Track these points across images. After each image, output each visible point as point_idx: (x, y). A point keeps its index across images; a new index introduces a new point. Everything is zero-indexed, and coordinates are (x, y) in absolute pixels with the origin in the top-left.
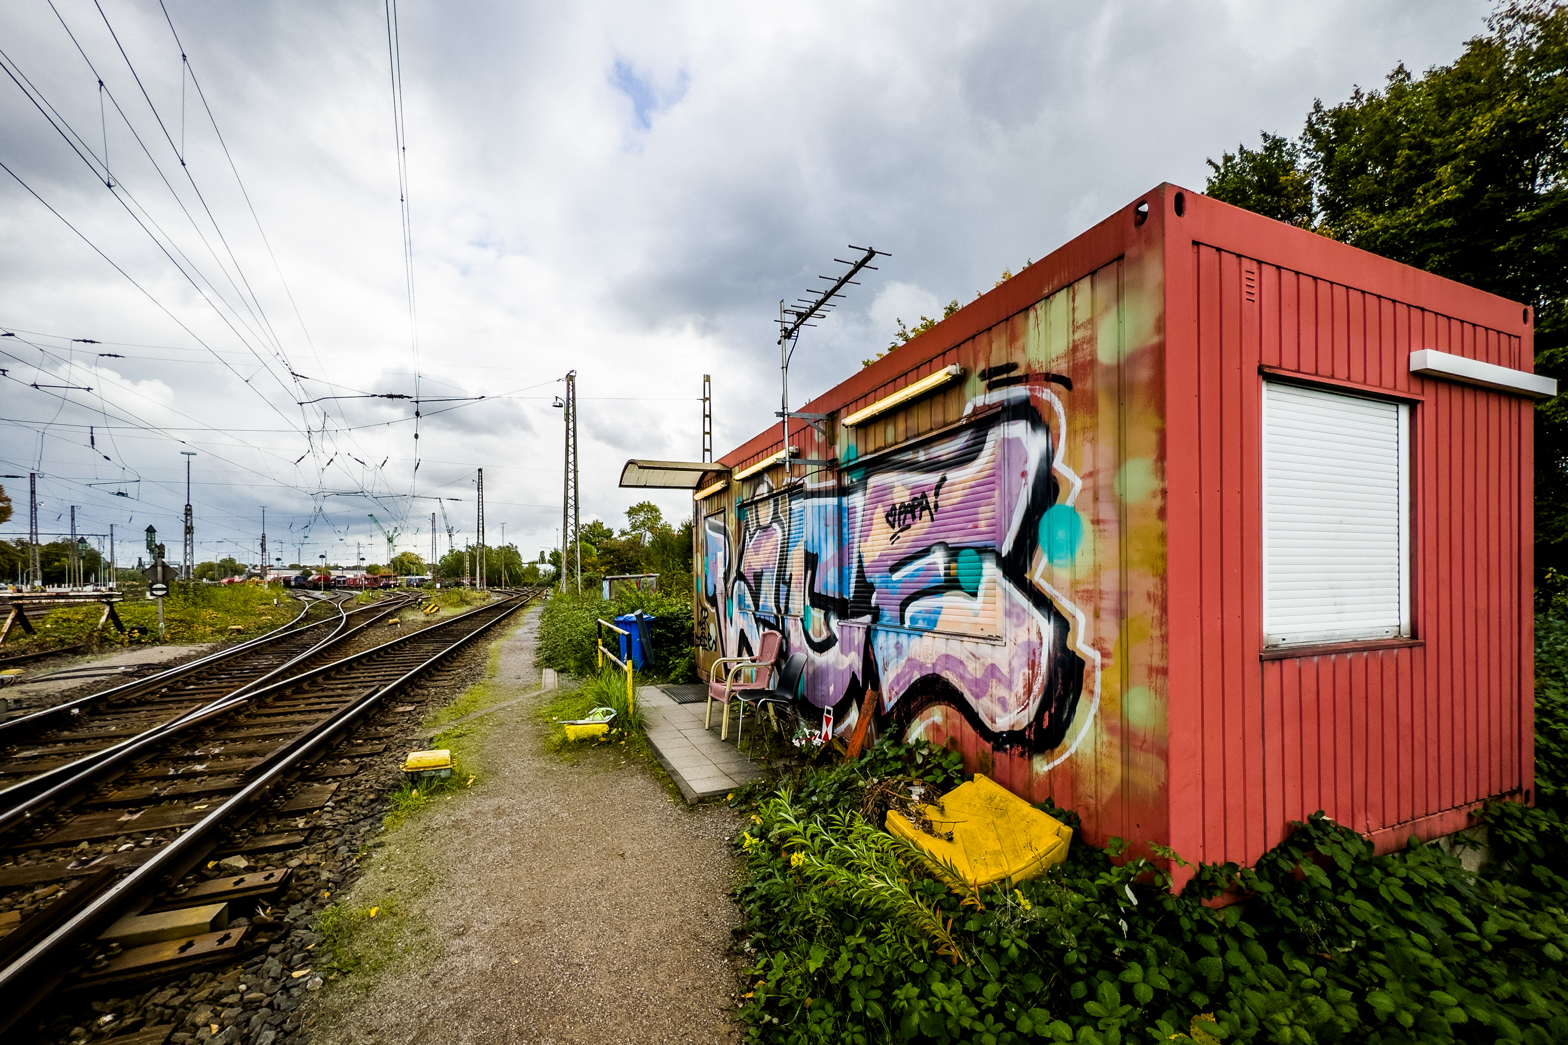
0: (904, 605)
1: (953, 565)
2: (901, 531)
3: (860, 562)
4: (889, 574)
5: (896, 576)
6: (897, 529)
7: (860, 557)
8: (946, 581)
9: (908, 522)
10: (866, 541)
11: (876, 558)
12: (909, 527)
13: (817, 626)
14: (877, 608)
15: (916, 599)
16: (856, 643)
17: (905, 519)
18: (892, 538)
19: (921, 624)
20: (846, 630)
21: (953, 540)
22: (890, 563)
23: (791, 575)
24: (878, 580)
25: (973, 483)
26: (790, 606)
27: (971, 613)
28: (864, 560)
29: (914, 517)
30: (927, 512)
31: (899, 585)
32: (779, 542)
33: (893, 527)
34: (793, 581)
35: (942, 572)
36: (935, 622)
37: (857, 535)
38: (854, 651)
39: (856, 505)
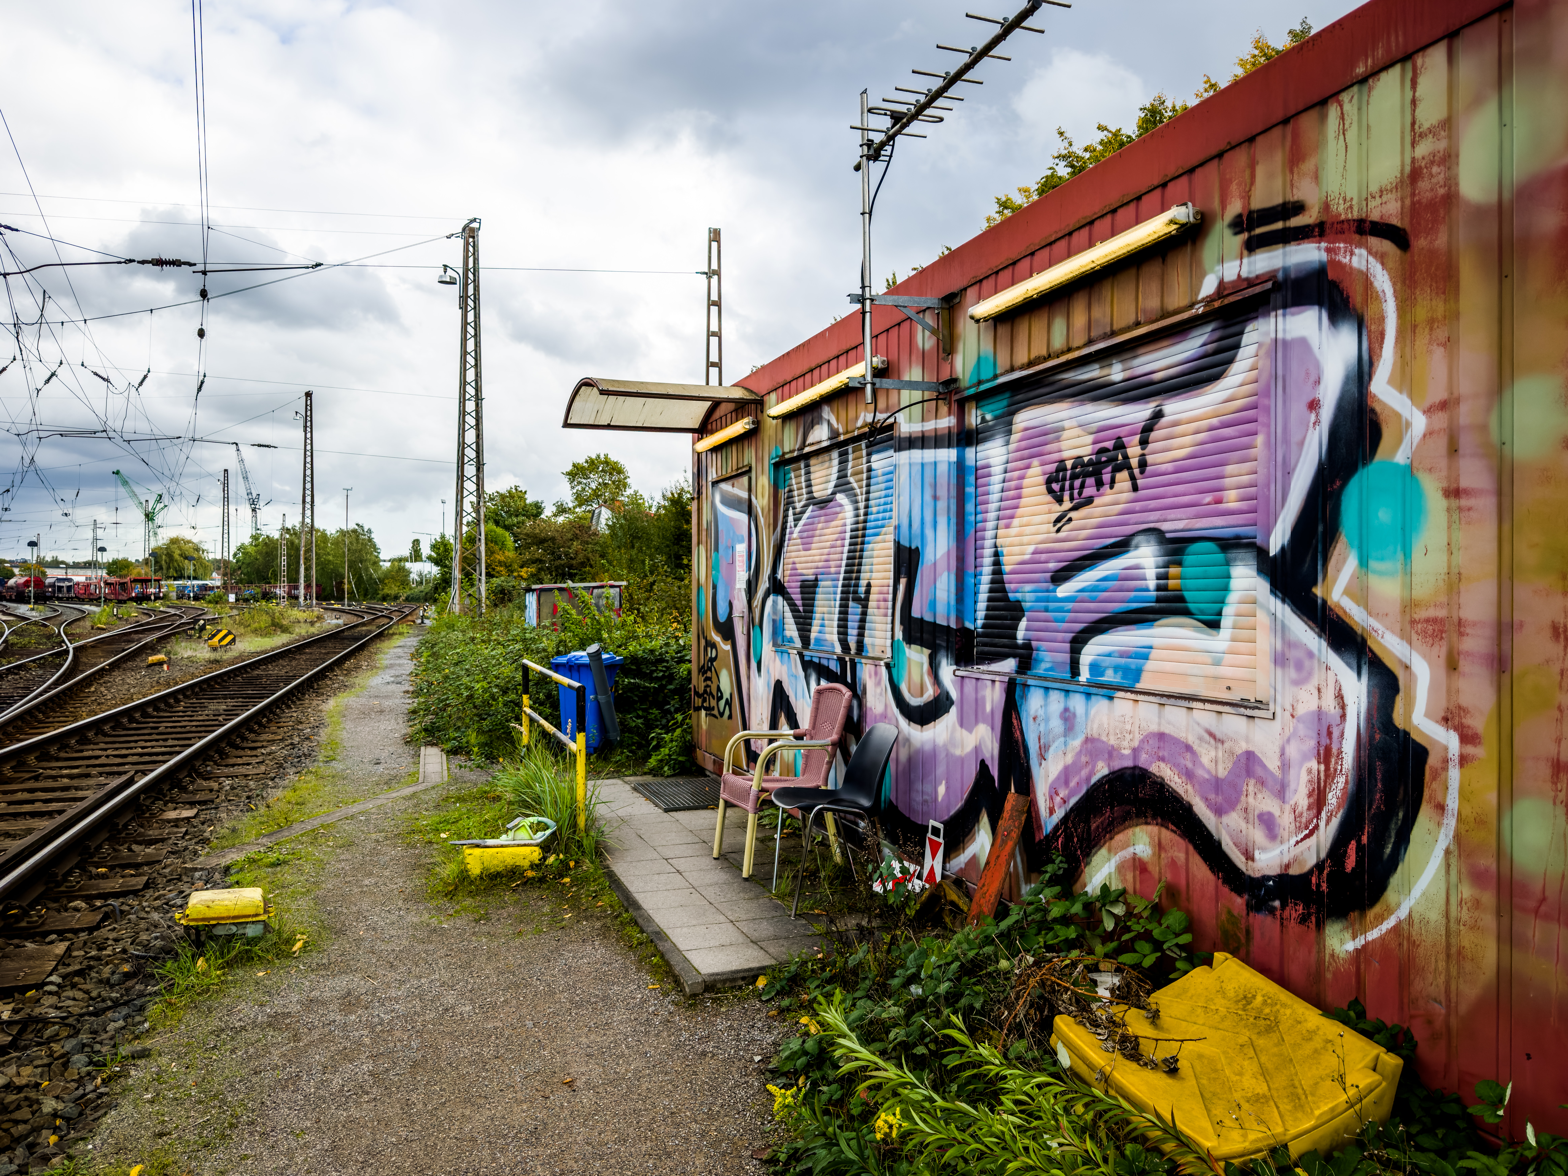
0: (1078, 642)
1: (1173, 571)
2: (1075, 508)
3: (997, 563)
4: (1051, 587)
5: (1064, 590)
6: (1067, 505)
7: (996, 554)
8: (1158, 600)
9: (1088, 492)
10: (1007, 526)
11: (1027, 557)
12: (1089, 501)
13: (916, 678)
14: (1028, 646)
15: (1102, 631)
16: (988, 708)
17: (1082, 486)
18: (1058, 520)
19: (1109, 677)
20: (969, 685)
21: (1173, 525)
22: (1052, 566)
23: (869, 585)
24: (1029, 596)
25: (1215, 421)
26: (867, 640)
27: (1207, 658)
28: (1004, 559)
29: (1099, 484)
30: (1123, 475)
31: (1070, 605)
32: (848, 528)
33: (1060, 501)
34: (872, 597)
35: (1152, 584)
36: (1137, 674)
37: (992, 515)
38: (984, 722)
39: (992, 461)
